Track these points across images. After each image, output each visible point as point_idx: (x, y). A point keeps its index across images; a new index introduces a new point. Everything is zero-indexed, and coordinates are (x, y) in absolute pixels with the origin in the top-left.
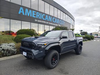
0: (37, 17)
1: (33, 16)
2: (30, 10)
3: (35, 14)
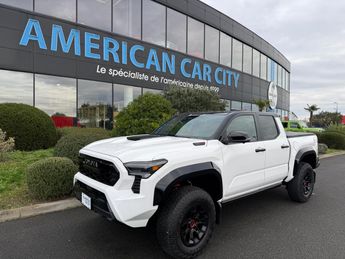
0: (106, 58)
1: (88, 54)
2: (73, 31)
3: (97, 47)
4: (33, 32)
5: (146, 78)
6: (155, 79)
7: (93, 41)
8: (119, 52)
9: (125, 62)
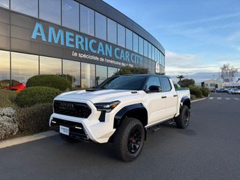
0: (77, 47)
2: (60, 31)
3: (72, 40)
4: (39, 31)
5: (97, 59)
6: (102, 60)
7: (70, 37)
8: (84, 44)
9: (87, 49)
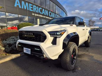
0: (34, 11)
1: (30, 10)
2: (26, 3)
5: (42, 16)
6: (44, 17)
7: (31, 6)
8: (37, 9)
